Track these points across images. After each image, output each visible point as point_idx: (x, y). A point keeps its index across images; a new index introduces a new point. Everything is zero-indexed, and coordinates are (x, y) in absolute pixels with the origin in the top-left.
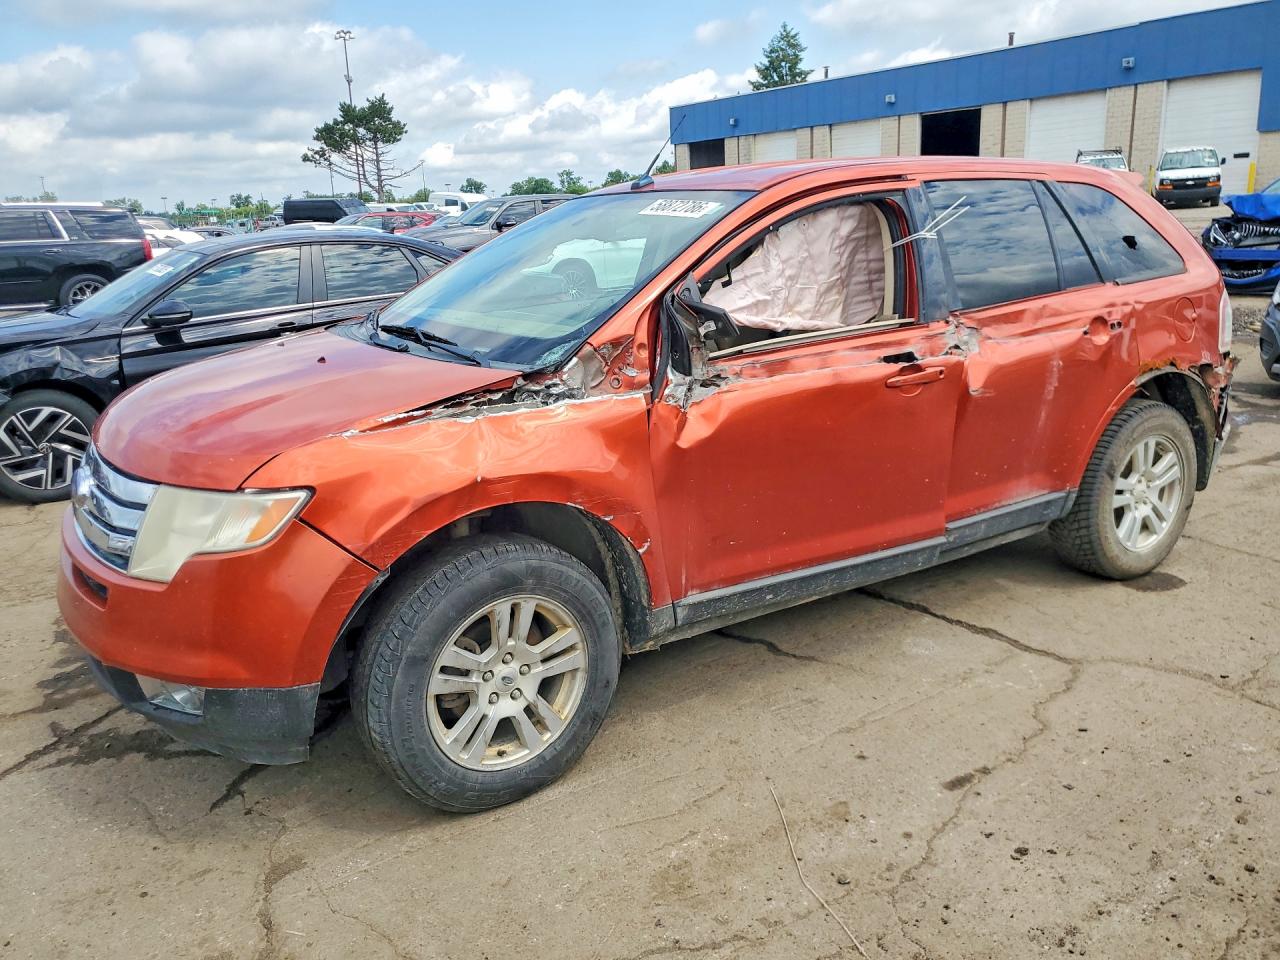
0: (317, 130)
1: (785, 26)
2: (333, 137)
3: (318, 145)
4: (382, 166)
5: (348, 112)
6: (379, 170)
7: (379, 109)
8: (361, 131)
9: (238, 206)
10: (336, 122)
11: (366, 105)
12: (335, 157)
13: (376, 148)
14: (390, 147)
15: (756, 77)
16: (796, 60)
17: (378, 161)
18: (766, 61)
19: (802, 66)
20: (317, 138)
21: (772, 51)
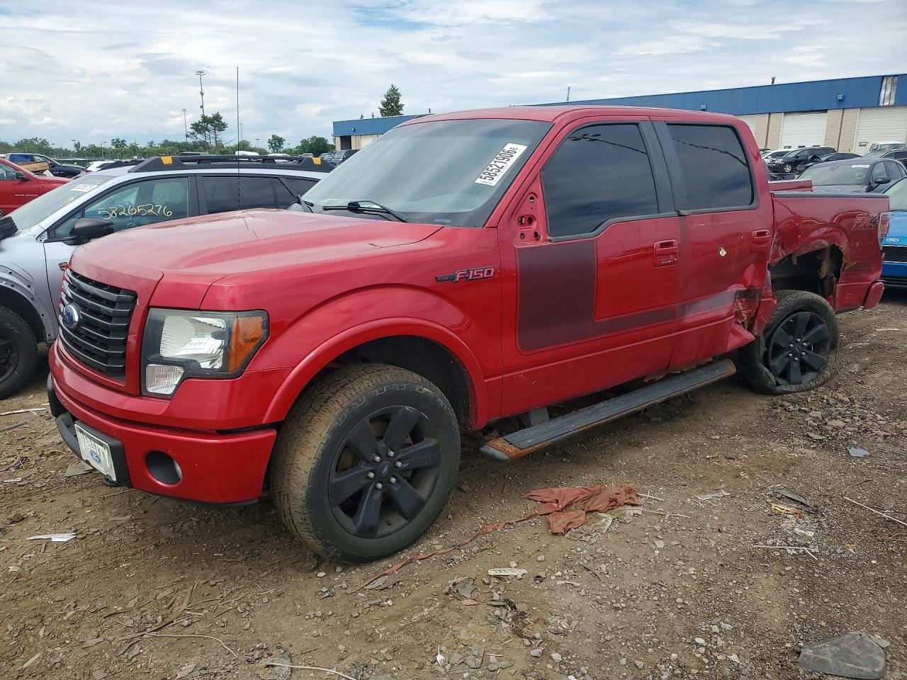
0: (192, 124)
1: (393, 86)
2: (198, 128)
3: (192, 131)
4: (217, 140)
5: (205, 119)
7: (217, 117)
8: (209, 126)
9: (117, 146)
10: (199, 122)
12: (199, 136)
13: (215, 133)
14: (220, 132)
15: (381, 107)
16: (397, 101)
18: (385, 100)
19: (400, 103)
20: (192, 128)
21: (388, 96)
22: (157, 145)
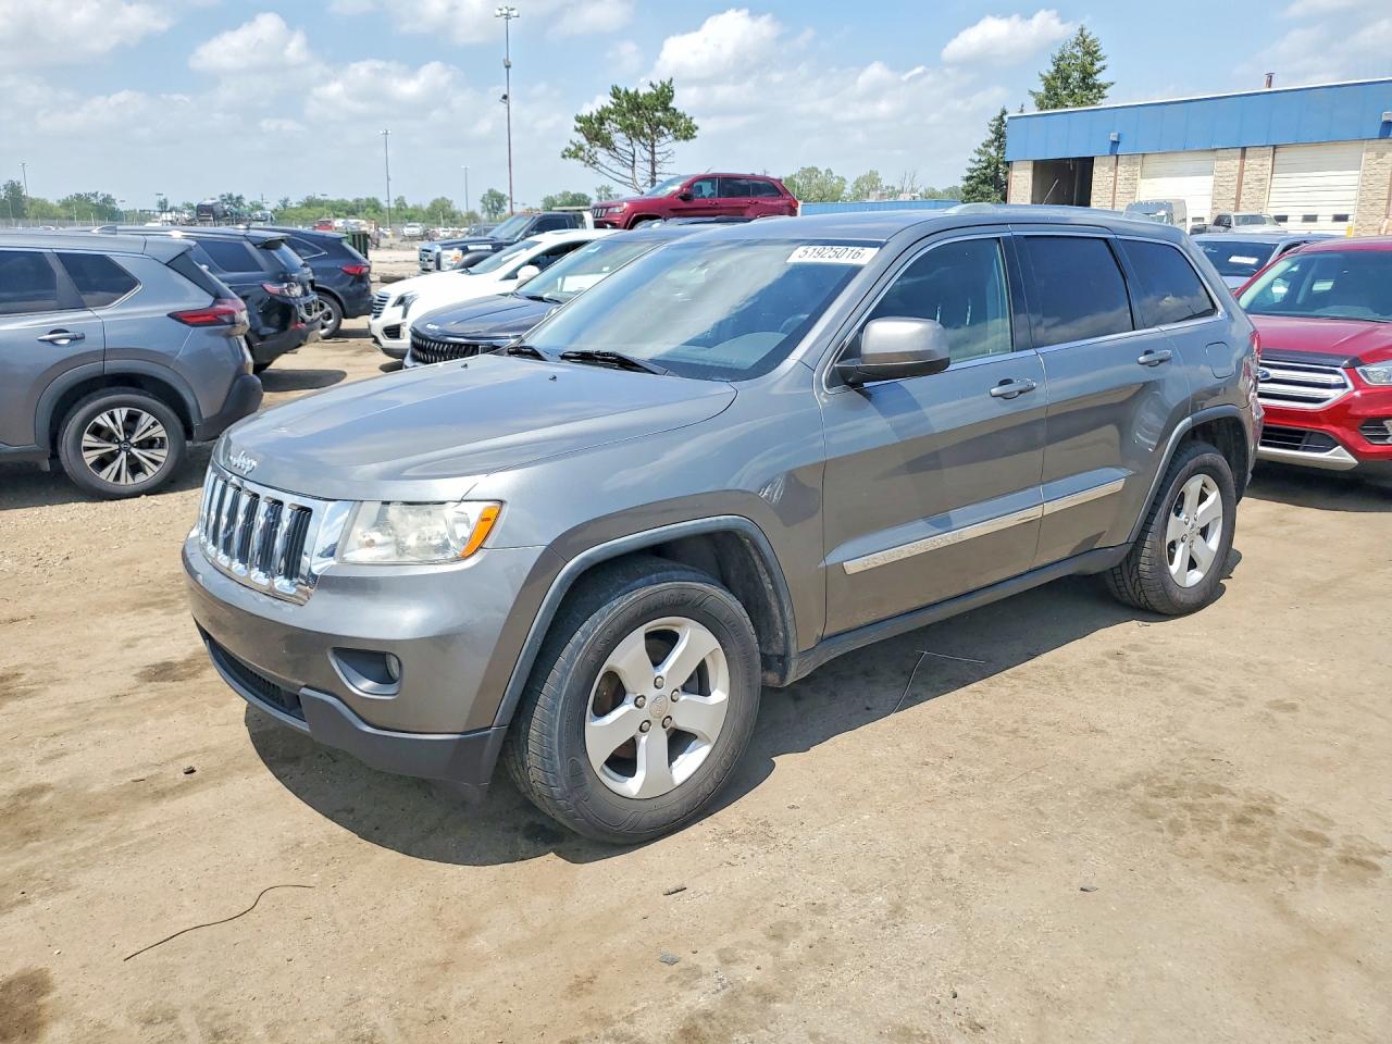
0: (579, 119)
1: (1082, 30)
2: (594, 129)
3: (581, 139)
4: (657, 170)
5: (624, 100)
6: (654, 173)
7: (664, 96)
10: (605, 110)
11: (650, 90)
12: (602, 155)
13: (653, 146)
15: (1041, 89)
17: (653, 164)
18: (1053, 71)
19: (1101, 78)
20: (579, 129)
21: (1062, 58)
22: (294, 205)
